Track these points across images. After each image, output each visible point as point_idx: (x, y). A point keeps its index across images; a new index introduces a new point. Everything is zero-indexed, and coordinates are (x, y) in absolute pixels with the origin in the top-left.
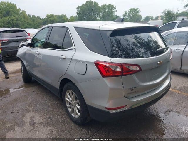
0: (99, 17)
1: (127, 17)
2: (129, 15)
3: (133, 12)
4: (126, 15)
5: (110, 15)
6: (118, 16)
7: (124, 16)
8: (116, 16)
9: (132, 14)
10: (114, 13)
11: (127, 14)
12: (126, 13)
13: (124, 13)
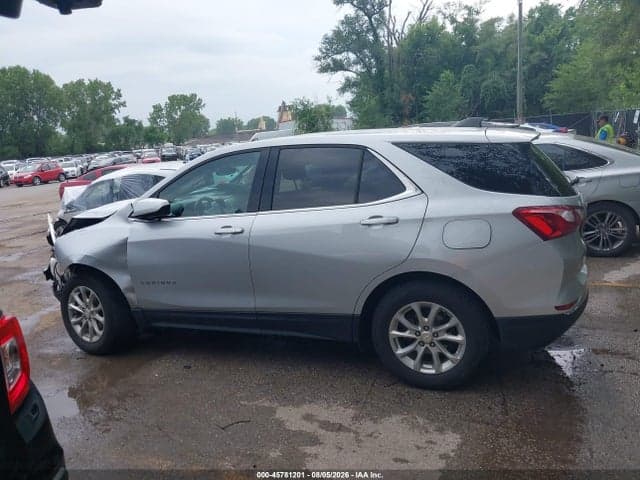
0: (62, 125)
1: (163, 122)
2: (169, 115)
3: (182, 107)
4: (159, 117)
5: (105, 117)
6: (134, 121)
7: (153, 119)
8: (126, 119)
9: (179, 113)
10: (116, 111)
11: (164, 112)
12: (157, 109)
13: (152, 110)
